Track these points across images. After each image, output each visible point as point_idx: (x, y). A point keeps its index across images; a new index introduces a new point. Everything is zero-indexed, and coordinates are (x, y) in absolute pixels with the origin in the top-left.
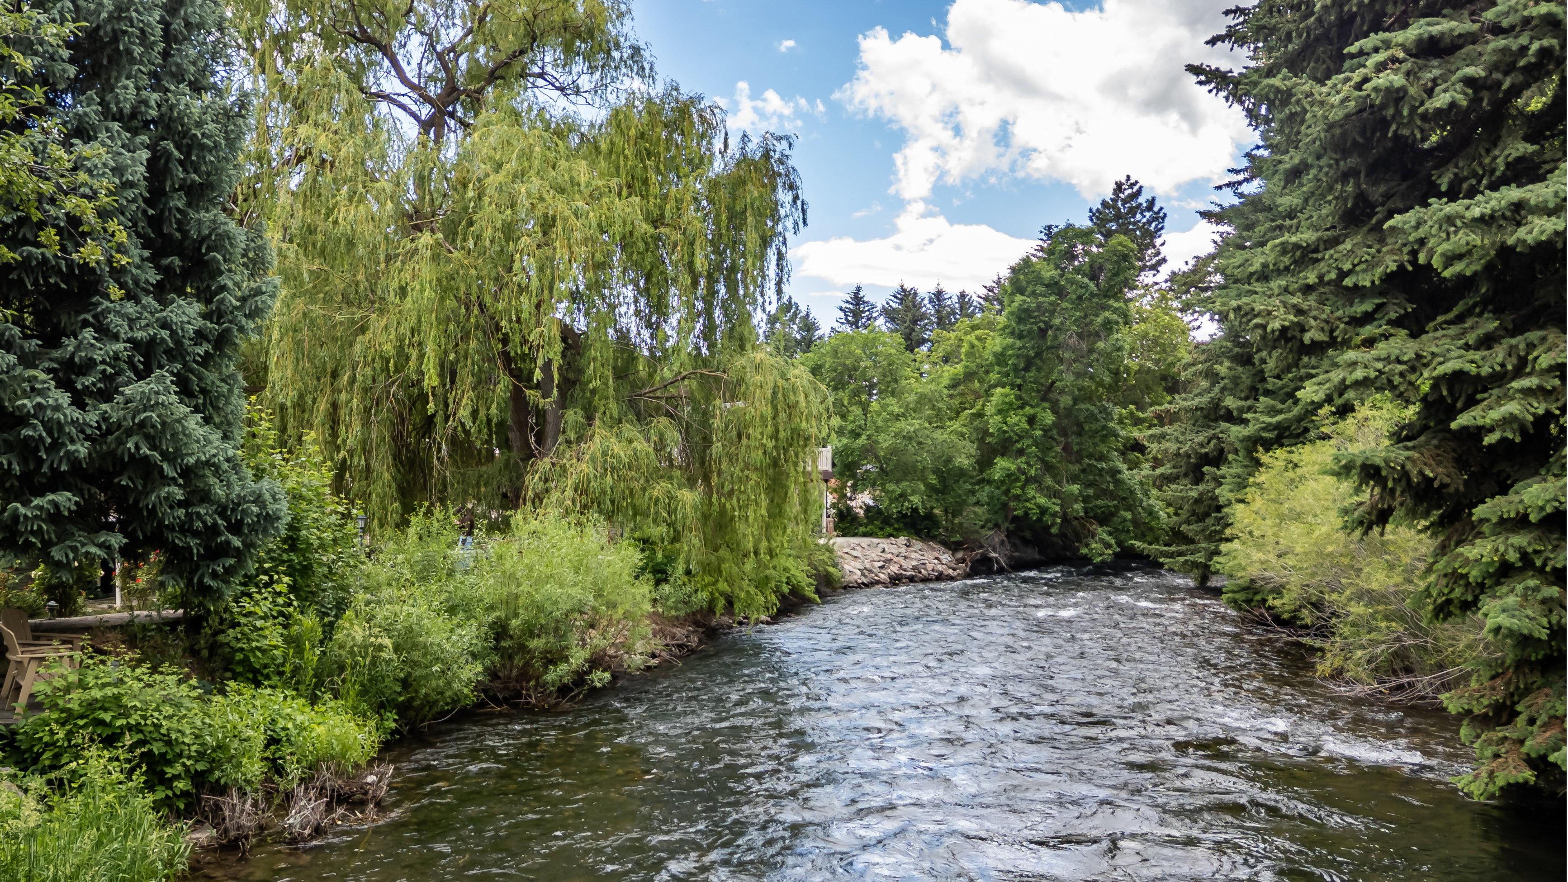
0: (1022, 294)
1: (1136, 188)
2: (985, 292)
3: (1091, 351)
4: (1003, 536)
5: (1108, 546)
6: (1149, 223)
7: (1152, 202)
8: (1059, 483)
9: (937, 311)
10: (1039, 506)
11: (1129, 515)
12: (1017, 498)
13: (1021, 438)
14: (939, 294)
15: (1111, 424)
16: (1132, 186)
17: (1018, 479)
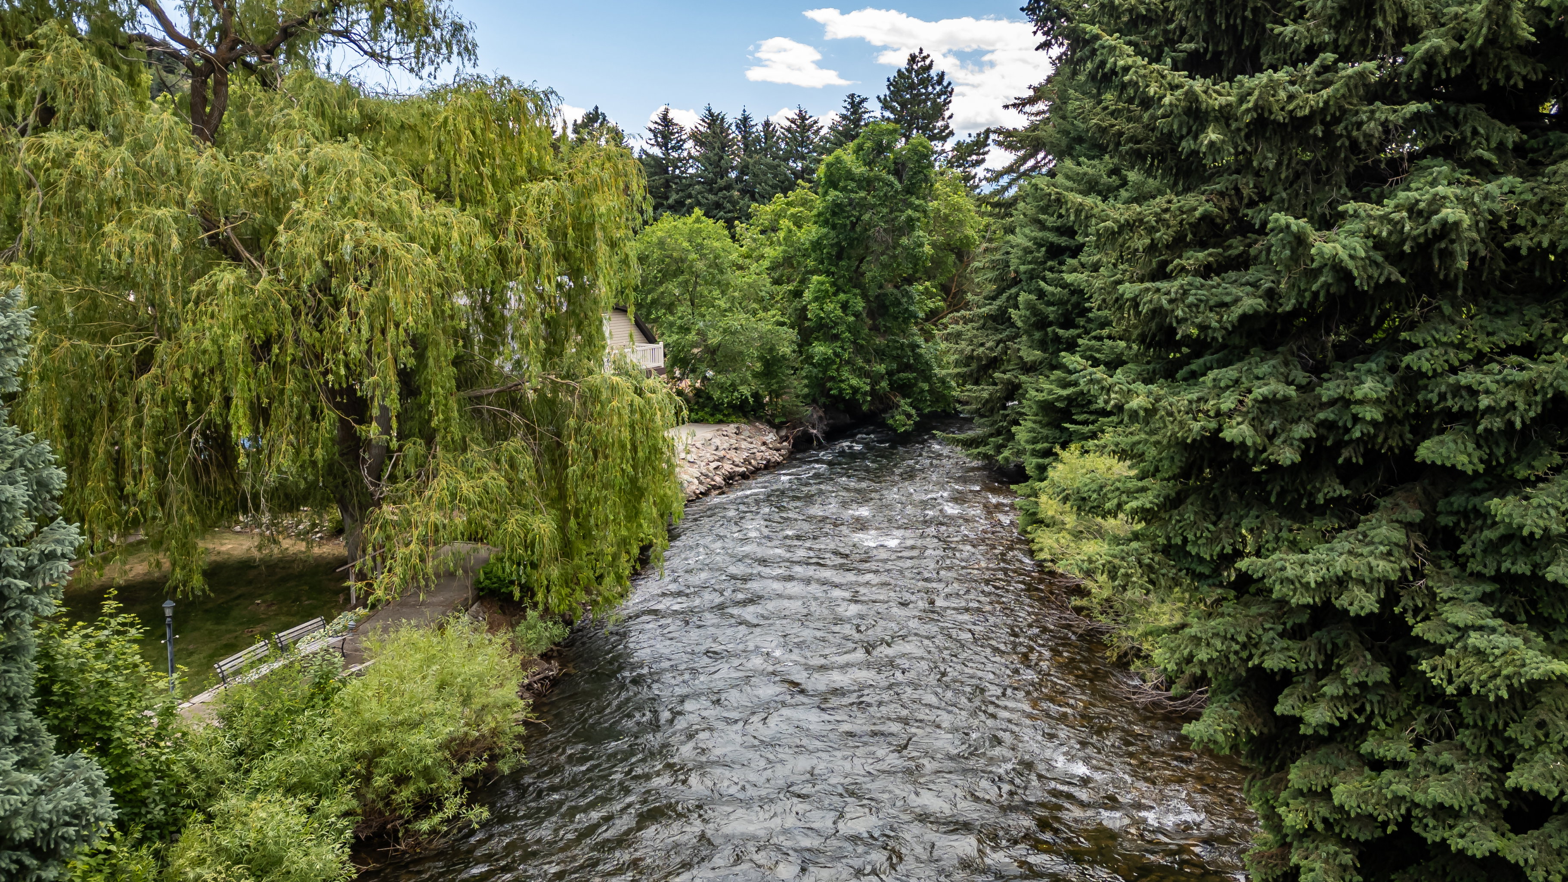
0: (836, 188)
1: (928, 62)
2: (788, 123)
3: (896, 245)
4: (821, 413)
5: (909, 416)
6: (939, 95)
7: (941, 76)
8: (868, 361)
9: (744, 137)
10: (851, 387)
11: (926, 387)
12: (832, 378)
13: (836, 324)
14: (745, 120)
15: (912, 308)
16: (924, 59)
17: (834, 362)
